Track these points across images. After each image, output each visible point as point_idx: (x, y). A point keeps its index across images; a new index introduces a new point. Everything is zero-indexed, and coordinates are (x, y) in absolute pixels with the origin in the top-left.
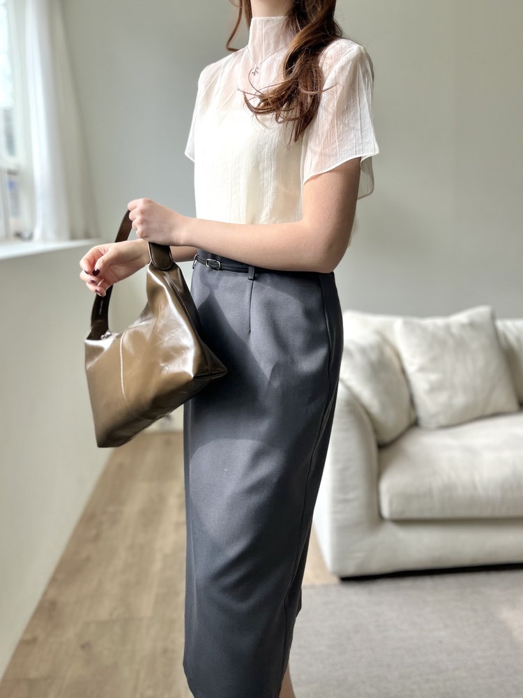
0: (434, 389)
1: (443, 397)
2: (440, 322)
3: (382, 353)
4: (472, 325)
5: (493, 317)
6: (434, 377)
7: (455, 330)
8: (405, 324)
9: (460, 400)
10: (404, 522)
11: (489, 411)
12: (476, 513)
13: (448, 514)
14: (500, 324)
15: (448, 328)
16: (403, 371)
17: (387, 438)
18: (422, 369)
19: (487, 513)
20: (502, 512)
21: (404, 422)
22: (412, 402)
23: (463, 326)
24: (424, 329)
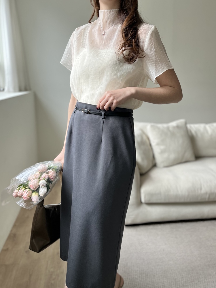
0: (162, 152)
1: (166, 155)
2: (165, 125)
3: (142, 138)
4: (178, 127)
5: (186, 123)
6: (162, 147)
7: (171, 129)
8: (152, 126)
9: (173, 156)
10: (150, 204)
11: (184, 160)
12: (178, 201)
13: (167, 201)
14: (188, 126)
15: (168, 128)
16: (150, 145)
17: (144, 171)
18: (158, 144)
19: (182, 200)
20: (188, 200)
21: (151, 165)
22: (154, 157)
23: (174, 127)
24: (159, 128)
